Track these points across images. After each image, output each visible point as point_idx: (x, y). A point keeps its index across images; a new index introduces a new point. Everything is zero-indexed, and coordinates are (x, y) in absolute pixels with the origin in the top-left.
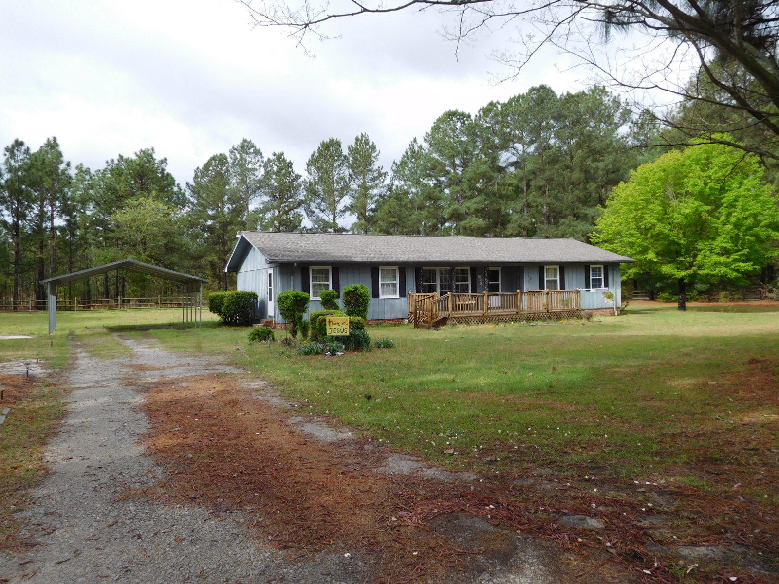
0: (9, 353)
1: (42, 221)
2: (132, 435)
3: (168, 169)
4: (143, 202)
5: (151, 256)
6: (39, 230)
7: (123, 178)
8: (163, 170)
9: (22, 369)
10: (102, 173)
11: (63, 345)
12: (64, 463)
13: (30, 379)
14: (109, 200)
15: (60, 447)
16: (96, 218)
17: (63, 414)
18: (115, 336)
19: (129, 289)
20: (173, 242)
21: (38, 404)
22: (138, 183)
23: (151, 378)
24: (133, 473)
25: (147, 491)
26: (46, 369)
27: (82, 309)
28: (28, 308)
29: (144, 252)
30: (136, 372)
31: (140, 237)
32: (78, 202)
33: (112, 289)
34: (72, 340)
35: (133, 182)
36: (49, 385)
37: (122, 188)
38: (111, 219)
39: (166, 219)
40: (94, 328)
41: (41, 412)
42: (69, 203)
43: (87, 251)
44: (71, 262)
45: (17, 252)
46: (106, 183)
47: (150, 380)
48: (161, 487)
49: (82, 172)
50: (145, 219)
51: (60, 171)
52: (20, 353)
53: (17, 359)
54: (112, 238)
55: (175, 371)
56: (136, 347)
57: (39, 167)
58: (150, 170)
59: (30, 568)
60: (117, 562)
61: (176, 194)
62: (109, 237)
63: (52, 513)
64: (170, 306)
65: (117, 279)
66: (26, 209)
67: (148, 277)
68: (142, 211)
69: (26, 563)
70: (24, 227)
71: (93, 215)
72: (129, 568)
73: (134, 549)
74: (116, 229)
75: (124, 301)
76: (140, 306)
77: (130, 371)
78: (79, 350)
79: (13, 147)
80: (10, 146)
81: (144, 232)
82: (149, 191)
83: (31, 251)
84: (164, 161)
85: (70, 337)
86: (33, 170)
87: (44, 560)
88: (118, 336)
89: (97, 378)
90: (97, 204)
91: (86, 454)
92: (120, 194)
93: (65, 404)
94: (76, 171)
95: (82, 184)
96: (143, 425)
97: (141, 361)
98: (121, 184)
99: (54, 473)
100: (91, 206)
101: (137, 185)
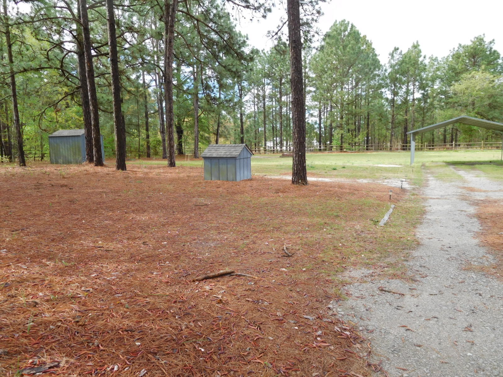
0: (390, 175)
1: (408, 95)
2: (469, 231)
3: (495, 48)
4: (475, 75)
5: (478, 113)
6: (406, 102)
7: (460, 60)
8: (491, 48)
9: (399, 184)
10: (446, 59)
11: (419, 172)
12: (428, 240)
13: (403, 190)
14: (450, 77)
15: (424, 231)
16: (441, 90)
17: (424, 213)
18: (451, 168)
19: (461, 136)
20: (496, 102)
21: (409, 205)
22: (472, 61)
23: (479, 196)
24: (472, 255)
25: (484, 268)
26: (411, 185)
27: (428, 150)
28: (398, 149)
29: (473, 111)
30: (467, 192)
31: (471, 100)
32: (430, 80)
33: (448, 137)
34: (424, 169)
35: (467, 61)
36: (413, 195)
37: (459, 67)
38: (451, 90)
39: (491, 85)
40: (437, 162)
41: (411, 209)
42: (424, 82)
43: (434, 112)
44: (423, 120)
45: (393, 116)
46: (449, 65)
47: (478, 198)
48: (494, 268)
49: (433, 60)
50: (475, 87)
51: (419, 62)
52: (396, 175)
53: (395, 178)
54: (451, 103)
55: (497, 194)
56: (466, 176)
57: (407, 62)
58: (481, 51)
59: (415, 292)
60: (467, 305)
61: (500, 65)
62: (449, 102)
63: (424, 267)
64: (490, 148)
65: (452, 131)
66: (399, 89)
67: (475, 128)
68: (473, 81)
69: (413, 289)
70: (397, 101)
71: (438, 88)
72: (475, 311)
73: (477, 301)
74: (453, 96)
75: (456, 145)
76: (468, 148)
77: (464, 191)
78: (429, 175)
79: (393, 52)
80: (391, 52)
81: (474, 96)
82: (479, 66)
83: (401, 115)
84: (492, 42)
85: (423, 167)
86: (404, 64)
87: (422, 291)
88: (454, 168)
89: (441, 193)
90: (442, 80)
91: (440, 238)
92: (458, 71)
93: (424, 207)
94: (429, 60)
95: (433, 68)
96: (476, 226)
97: (470, 185)
98: (460, 64)
99: (422, 245)
100: (438, 82)
101: (470, 63)
